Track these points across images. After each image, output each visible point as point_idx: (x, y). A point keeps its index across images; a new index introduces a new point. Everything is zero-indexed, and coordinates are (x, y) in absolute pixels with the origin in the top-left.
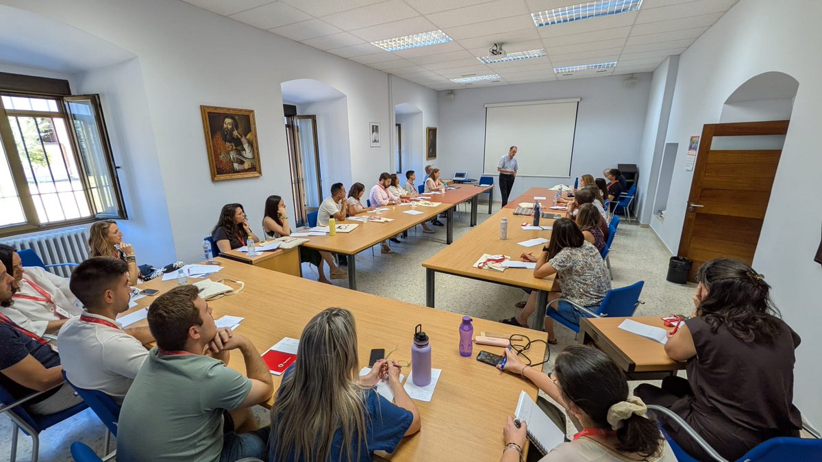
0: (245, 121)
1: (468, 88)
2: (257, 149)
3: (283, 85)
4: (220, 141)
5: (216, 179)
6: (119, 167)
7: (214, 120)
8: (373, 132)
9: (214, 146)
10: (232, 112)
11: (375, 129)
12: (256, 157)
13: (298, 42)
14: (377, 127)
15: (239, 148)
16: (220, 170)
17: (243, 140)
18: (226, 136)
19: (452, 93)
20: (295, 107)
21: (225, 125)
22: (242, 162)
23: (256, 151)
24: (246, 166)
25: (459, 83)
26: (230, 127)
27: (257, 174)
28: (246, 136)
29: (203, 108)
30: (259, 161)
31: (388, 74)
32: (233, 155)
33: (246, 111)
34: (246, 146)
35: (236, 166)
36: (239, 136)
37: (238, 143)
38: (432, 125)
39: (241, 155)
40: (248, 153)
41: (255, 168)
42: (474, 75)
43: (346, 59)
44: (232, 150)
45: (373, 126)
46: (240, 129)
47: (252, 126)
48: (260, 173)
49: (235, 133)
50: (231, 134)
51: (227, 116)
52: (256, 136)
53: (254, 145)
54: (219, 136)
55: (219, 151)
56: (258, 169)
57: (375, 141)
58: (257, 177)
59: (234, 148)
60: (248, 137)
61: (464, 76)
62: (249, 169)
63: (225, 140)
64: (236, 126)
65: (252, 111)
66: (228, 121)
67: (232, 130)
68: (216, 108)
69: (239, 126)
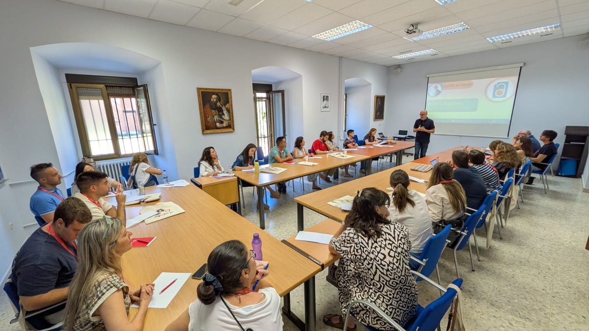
0: (225, 96)
1: (412, 62)
2: (232, 114)
3: (252, 71)
4: (209, 109)
5: (205, 132)
6: (155, 125)
7: (205, 96)
8: (323, 101)
9: (204, 112)
10: (216, 91)
11: (326, 98)
12: (231, 119)
13: (265, 42)
14: (327, 97)
15: (220, 113)
16: (208, 127)
17: (224, 108)
18: (212, 106)
19: (399, 67)
20: (272, 85)
21: (212, 100)
22: (222, 122)
23: (231, 115)
24: (225, 124)
25: (402, 59)
26: (215, 100)
27: (231, 130)
28: (225, 106)
29: (198, 89)
30: (233, 122)
31: (340, 57)
32: (216, 118)
33: (226, 90)
34: (225, 112)
35: (218, 124)
36: (221, 106)
37: (220, 110)
38: (381, 94)
39: (221, 117)
40: (226, 117)
41: (230, 126)
42: (410, 51)
43: (303, 49)
44: (216, 115)
45: (324, 97)
46: (222, 101)
47: (230, 100)
48: (234, 129)
49: (218, 104)
50: (216, 105)
51: (214, 93)
52: (232, 106)
53: (231, 111)
54: (208, 106)
55: (207, 115)
56: (232, 127)
57: (325, 107)
58: (232, 132)
59: (217, 113)
60: (226, 106)
61: (401, 53)
62: (226, 127)
63: (212, 109)
64: (219, 99)
65: (230, 90)
66: (214, 96)
67: (217, 102)
68: (206, 89)
69: (221, 100)
